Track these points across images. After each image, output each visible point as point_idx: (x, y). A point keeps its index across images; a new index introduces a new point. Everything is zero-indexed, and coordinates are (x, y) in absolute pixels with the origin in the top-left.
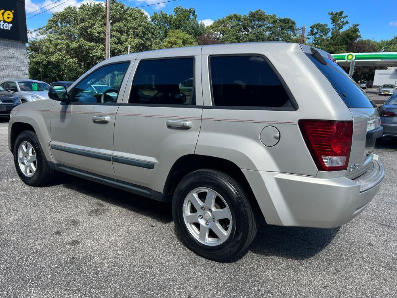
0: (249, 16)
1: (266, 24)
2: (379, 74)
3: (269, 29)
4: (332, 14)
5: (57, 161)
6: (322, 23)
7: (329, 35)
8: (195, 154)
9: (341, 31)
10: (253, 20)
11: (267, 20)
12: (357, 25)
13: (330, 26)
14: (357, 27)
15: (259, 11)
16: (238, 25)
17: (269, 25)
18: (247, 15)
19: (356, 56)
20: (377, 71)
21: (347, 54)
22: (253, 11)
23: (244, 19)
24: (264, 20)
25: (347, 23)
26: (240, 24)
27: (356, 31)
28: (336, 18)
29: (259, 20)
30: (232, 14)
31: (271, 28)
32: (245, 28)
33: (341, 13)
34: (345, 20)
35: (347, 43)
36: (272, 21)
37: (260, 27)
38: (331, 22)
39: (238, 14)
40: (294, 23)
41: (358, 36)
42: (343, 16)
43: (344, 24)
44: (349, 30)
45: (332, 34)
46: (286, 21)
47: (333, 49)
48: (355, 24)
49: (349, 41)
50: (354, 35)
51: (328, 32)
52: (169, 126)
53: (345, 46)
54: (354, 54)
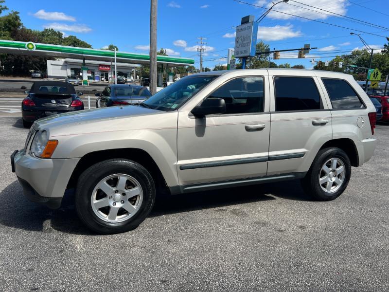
2: (51, 65)
5: (185, 182)
8: (333, 139)
12: (17, 13)
14: (18, 15)
19: (36, 46)
20: (49, 62)
21: (27, 43)
25: (6, 8)
27: (17, 18)
34: (3, 5)
35: (10, 30)
41: (19, 24)
44: (9, 16)
48: (14, 11)
49: (12, 29)
50: (17, 23)
52: (314, 124)
53: (8, 32)
54: (34, 44)
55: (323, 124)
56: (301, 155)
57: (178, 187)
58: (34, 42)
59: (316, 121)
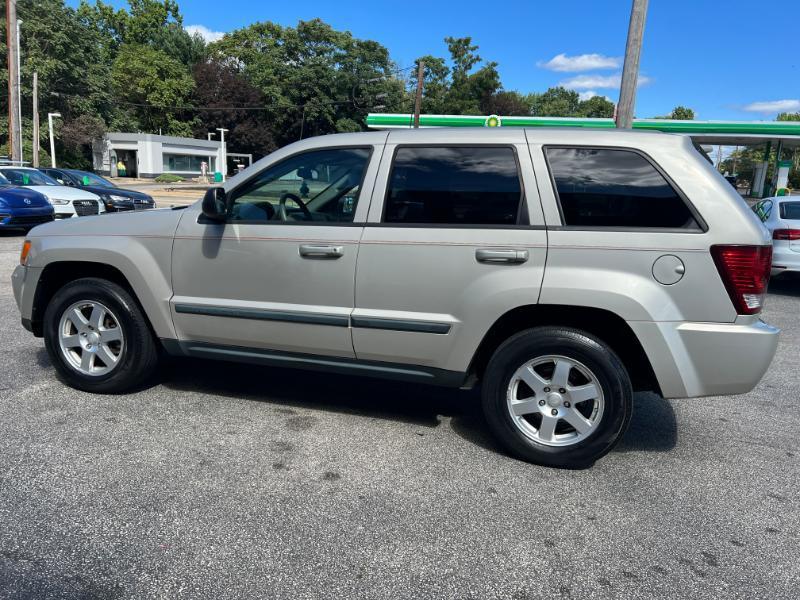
0: (299, 31)
1: (333, 50)
3: (338, 58)
4: (451, 41)
5: (189, 335)
6: (436, 57)
7: (449, 78)
8: (540, 302)
9: (469, 73)
10: (307, 39)
11: (334, 40)
12: (494, 65)
13: (450, 63)
14: (495, 68)
15: (318, 21)
16: (276, 45)
17: (338, 51)
18: (295, 26)
19: (502, 121)
21: (488, 118)
22: (307, 20)
23: (289, 35)
24: (327, 40)
25: (478, 59)
26: (281, 43)
27: (493, 75)
28: (459, 48)
29: (318, 39)
30: (263, 22)
31: (344, 57)
32: (291, 52)
33: (467, 41)
34: (474, 54)
35: (480, 97)
36: (343, 43)
37: (321, 53)
38: (450, 55)
39: (275, 23)
40: (384, 52)
41: (496, 85)
42: (471, 45)
43: (472, 61)
44: (481, 73)
45: (454, 77)
46: (370, 47)
47: (458, 106)
48: (491, 62)
49: (484, 94)
50: (491, 83)
51: (446, 74)
52: (482, 259)
53: (476, 101)
54: (499, 118)
55: (517, 262)
56: (442, 329)
57: (175, 342)
58: (500, 114)
59: (488, 253)
